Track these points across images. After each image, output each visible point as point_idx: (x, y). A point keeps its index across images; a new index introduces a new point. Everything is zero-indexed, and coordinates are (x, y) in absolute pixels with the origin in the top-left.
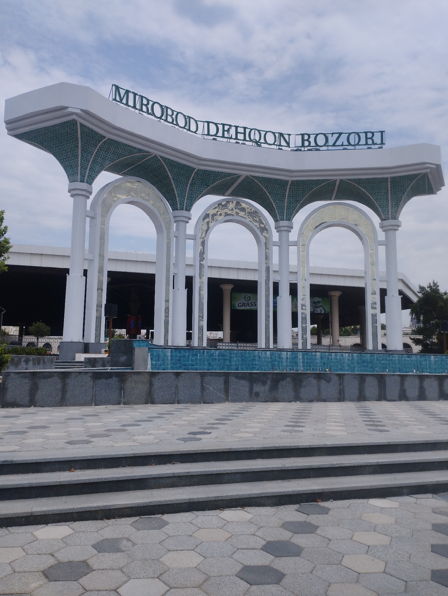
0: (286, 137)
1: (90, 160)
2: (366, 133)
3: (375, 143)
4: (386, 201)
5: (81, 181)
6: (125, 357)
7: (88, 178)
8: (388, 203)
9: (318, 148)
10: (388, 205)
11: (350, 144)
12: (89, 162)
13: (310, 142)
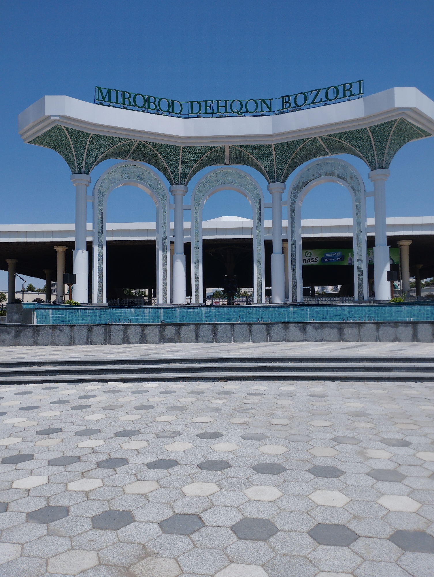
0: (268, 102)
1: (84, 154)
2: (344, 85)
3: (353, 94)
4: (371, 152)
5: (79, 173)
6: (17, 316)
7: (85, 169)
8: (374, 153)
9: (298, 108)
10: (374, 155)
11: (328, 99)
12: (83, 156)
13: (290, 104)
